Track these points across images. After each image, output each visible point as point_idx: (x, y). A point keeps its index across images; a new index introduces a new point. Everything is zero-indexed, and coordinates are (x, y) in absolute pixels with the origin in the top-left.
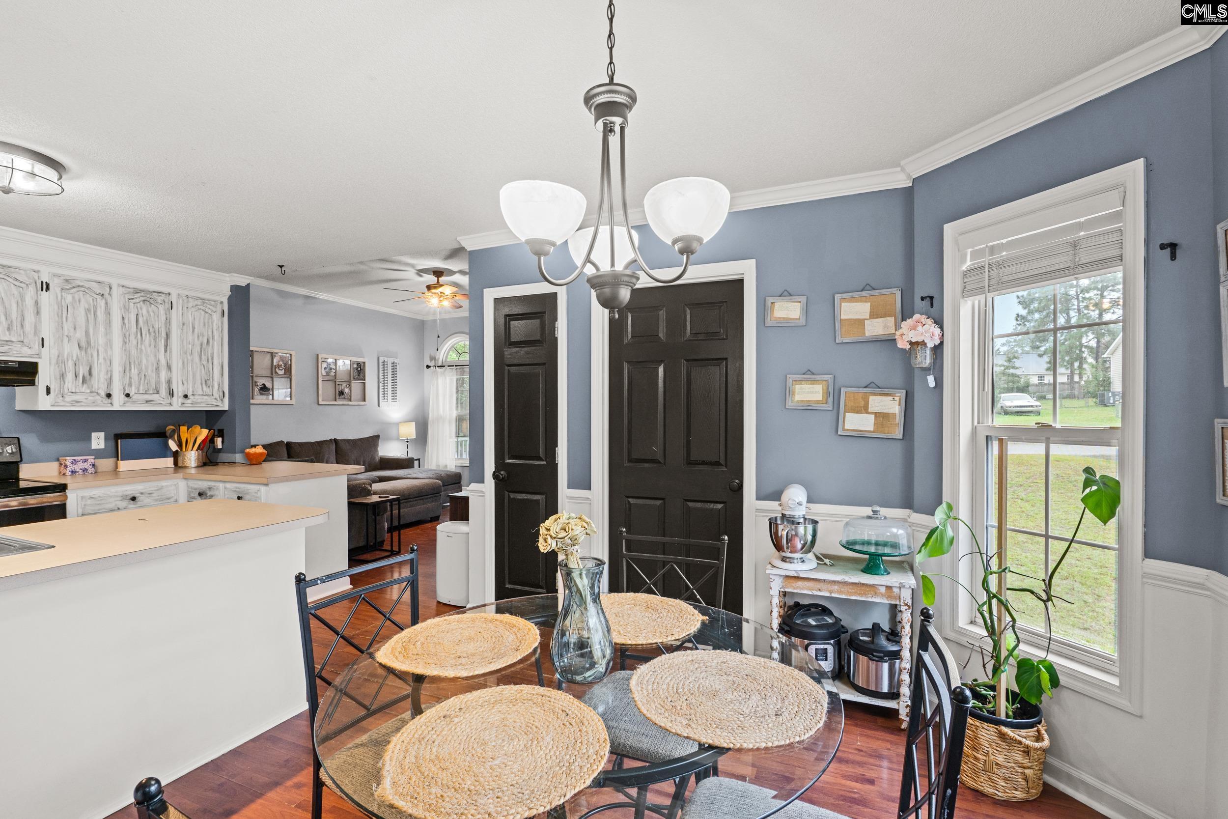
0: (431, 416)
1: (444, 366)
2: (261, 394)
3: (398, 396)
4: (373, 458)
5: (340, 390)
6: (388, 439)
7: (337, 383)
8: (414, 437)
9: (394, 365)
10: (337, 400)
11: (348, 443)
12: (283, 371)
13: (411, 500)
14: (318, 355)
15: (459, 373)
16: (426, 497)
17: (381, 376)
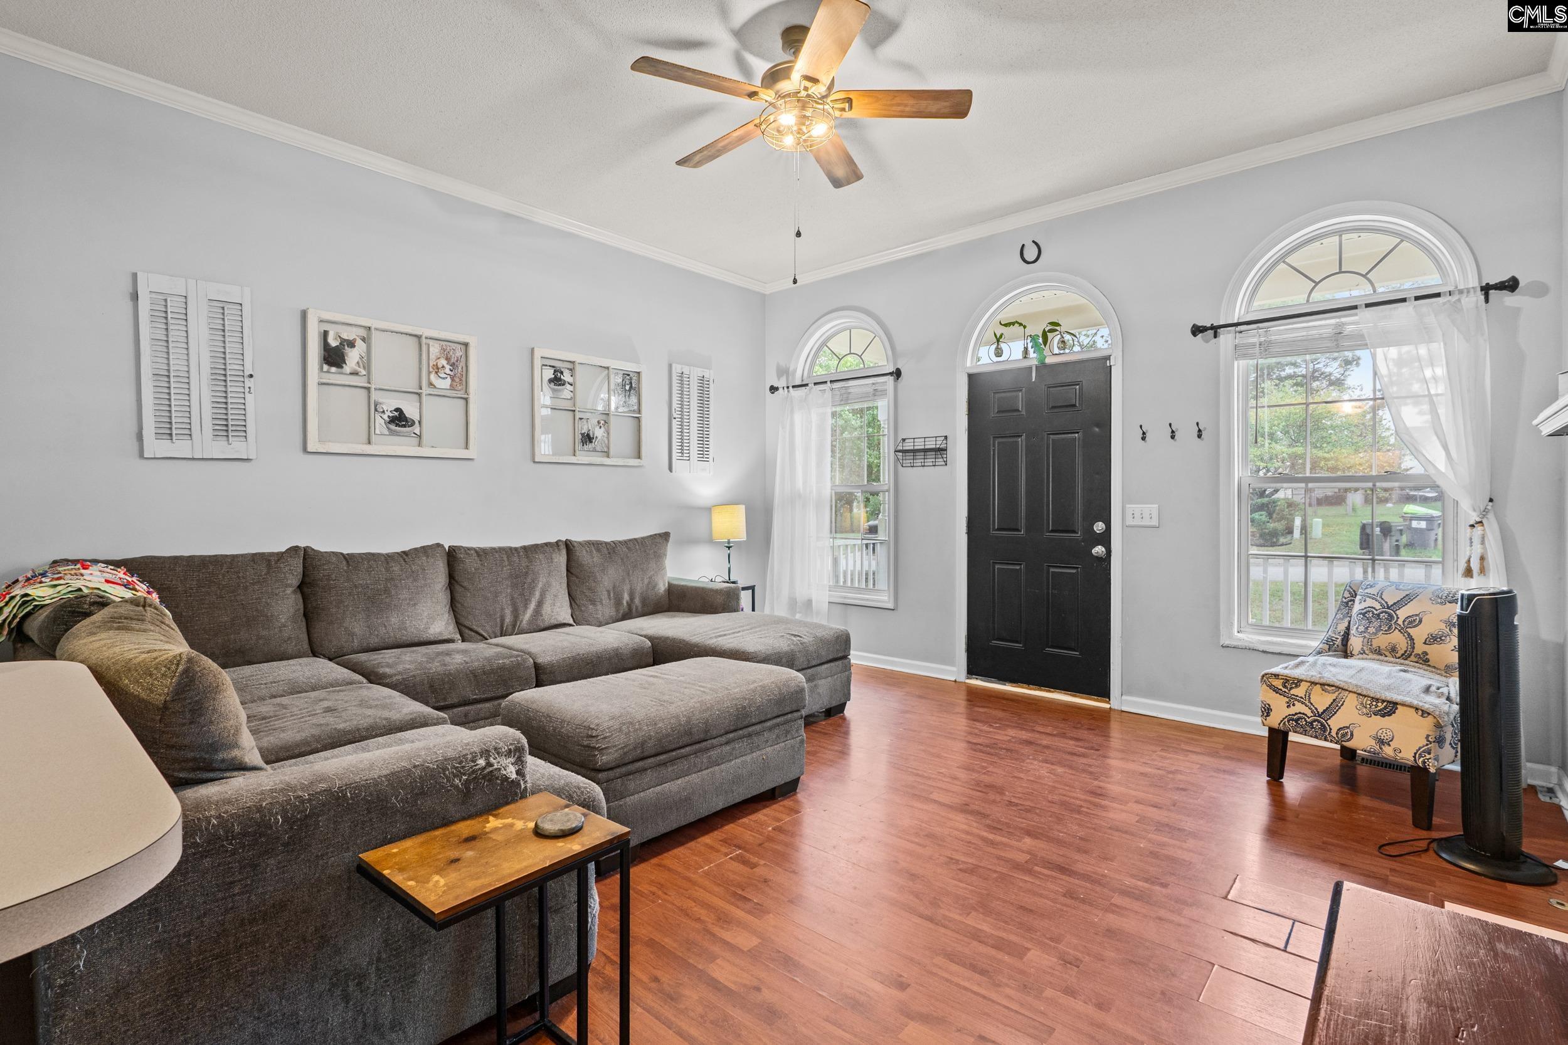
0: (780, 491)
1: (806, 385)
2: (392, 433)
3: (711, 450)
4: (652, 585)
5: (585, 431)
6: (691, 541)
7: (578, 415)
8: (743, 537)
9: (703, 383)
10: (577, 453)
11: (598, 550)
12: (449, 380)
13: (714, 741)
14: (533, 350)
15: (837, 398)
16: (758, 728)
17: (675, 405)
